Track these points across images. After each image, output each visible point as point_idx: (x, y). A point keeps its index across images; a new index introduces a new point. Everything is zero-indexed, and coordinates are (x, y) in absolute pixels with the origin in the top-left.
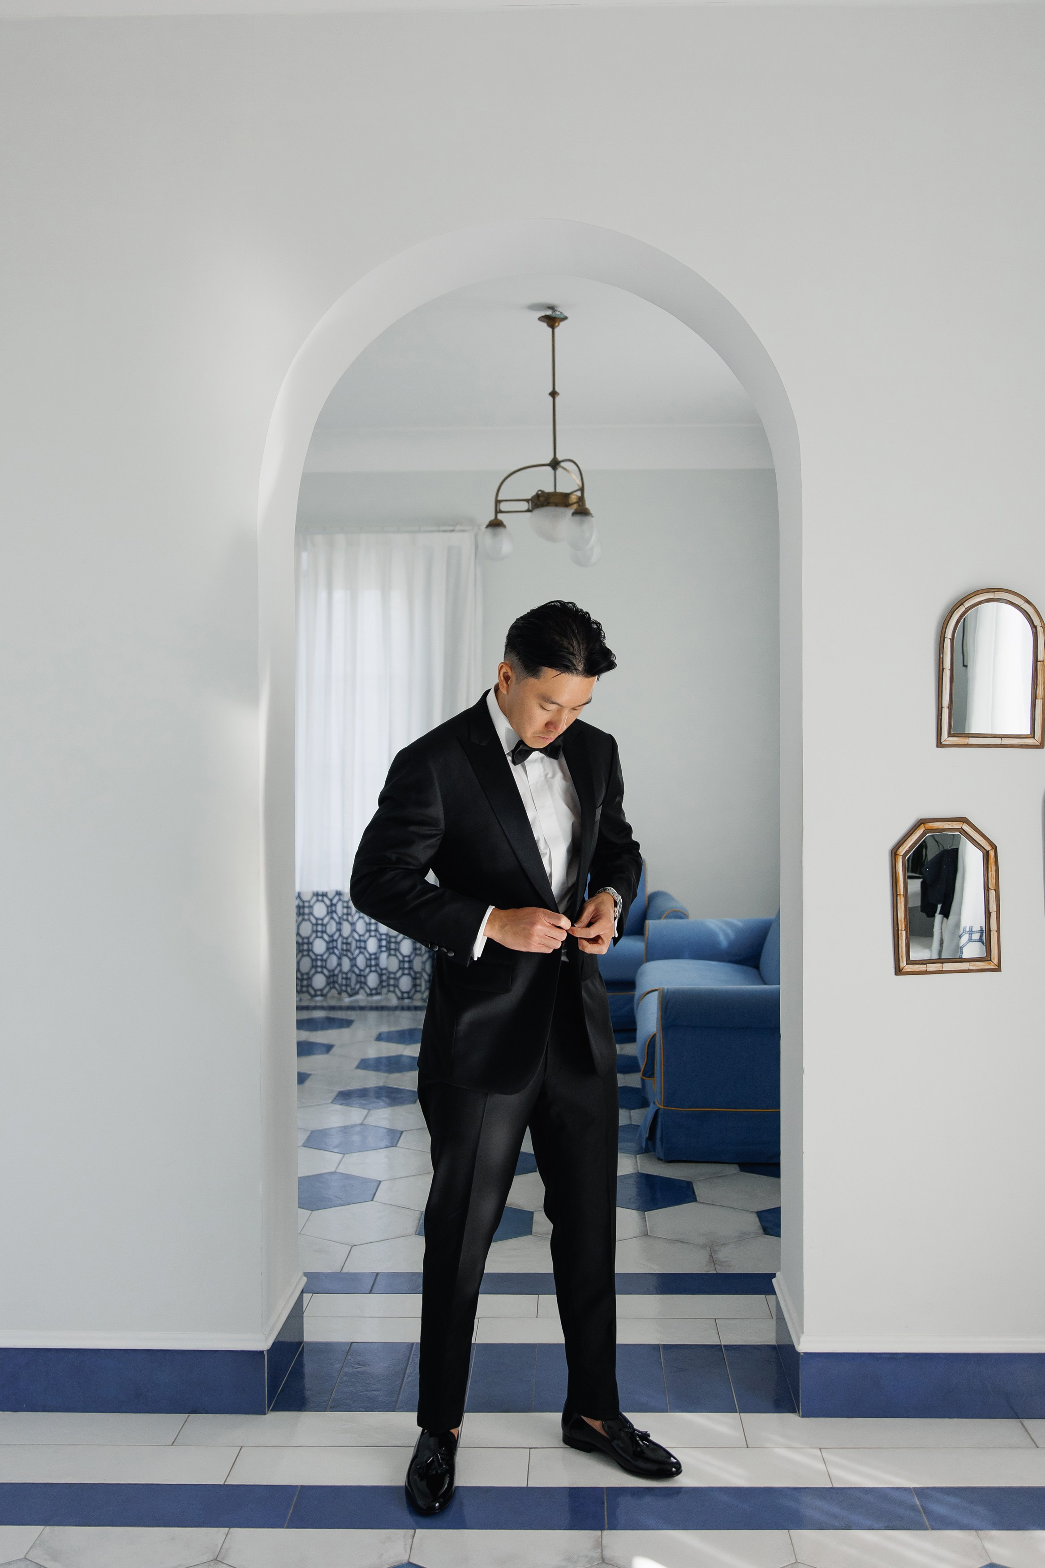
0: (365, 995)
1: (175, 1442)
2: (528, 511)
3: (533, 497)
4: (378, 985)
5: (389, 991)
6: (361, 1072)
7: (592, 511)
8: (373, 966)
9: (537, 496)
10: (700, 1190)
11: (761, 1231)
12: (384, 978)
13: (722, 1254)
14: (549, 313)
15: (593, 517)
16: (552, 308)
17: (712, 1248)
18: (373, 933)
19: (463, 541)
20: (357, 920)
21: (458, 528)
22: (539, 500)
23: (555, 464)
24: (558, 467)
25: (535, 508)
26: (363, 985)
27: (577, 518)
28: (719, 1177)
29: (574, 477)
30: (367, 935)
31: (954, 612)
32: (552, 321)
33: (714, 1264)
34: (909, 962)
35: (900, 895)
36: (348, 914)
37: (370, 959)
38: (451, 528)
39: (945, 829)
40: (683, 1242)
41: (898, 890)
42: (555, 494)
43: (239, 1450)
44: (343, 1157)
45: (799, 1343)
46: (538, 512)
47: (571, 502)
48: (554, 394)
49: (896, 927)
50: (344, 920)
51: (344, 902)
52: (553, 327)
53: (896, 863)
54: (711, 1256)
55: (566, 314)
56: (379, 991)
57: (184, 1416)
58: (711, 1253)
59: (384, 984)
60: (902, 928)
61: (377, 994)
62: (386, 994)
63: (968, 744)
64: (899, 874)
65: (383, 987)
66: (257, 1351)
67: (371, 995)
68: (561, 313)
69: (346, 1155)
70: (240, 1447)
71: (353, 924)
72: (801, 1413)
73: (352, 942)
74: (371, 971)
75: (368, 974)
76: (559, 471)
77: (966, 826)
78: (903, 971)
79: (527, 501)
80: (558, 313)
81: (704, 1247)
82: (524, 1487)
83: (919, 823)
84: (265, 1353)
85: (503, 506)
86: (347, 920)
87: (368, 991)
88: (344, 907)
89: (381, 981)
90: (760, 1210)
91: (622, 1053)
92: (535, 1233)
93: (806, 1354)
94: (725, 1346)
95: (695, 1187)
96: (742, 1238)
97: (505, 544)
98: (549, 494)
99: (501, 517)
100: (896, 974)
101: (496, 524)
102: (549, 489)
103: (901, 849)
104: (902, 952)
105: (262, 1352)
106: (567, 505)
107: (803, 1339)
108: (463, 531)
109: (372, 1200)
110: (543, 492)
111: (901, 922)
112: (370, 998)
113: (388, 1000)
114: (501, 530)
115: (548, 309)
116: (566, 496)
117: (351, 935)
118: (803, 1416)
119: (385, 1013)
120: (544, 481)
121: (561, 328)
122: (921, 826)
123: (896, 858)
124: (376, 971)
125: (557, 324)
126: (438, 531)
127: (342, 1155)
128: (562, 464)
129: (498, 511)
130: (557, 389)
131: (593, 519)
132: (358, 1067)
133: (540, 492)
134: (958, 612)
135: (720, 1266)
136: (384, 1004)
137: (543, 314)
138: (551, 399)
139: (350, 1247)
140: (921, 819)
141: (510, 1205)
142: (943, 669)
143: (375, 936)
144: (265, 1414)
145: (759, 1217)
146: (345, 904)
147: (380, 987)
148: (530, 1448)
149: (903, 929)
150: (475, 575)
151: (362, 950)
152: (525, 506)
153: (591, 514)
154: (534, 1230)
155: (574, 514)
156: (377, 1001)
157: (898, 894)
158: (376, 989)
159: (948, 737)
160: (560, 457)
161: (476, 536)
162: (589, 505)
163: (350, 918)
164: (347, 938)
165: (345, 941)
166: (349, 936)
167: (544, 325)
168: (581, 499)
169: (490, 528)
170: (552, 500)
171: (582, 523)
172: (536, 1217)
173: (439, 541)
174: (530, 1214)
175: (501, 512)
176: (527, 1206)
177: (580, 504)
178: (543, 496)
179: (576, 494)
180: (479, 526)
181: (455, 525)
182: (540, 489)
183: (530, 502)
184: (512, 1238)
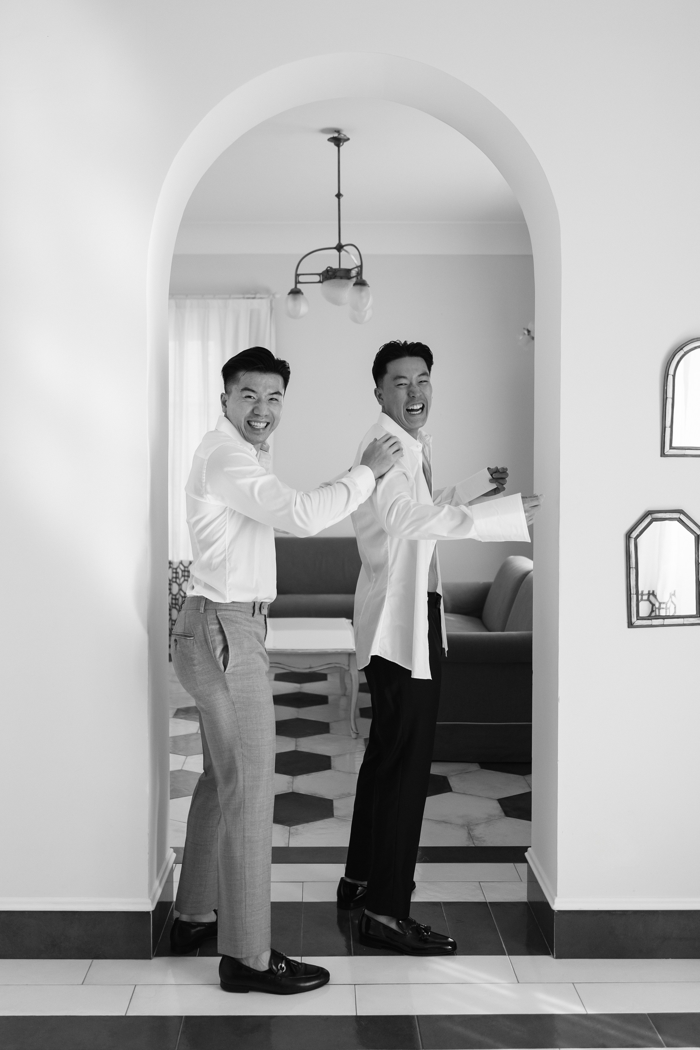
1: (84, 982)
2: (320, 282)
3: (324, 272)
7: (368, 282)
9: (327, 271)
10: (453, 782)
11: (503, 814)
13: (479, 831)
14: (336, 135)
15: (369, 287)
16: (338, 131)
17: (469, 827)
19: (262, 305)
20: (183, 582)
21: (258, 296)
22: (328, 274)
23: (339, 248)
24: (342, 250)
25: (325, 280)
27: (358, 288)
28: (467, 772)
29: (355, 257)
31: (675, 355)
32: (338, 141)
33: (473, 840)
34: (639, 618)
35: (632, 567)
36: (176, 578)
38: (253, 296)
39: (667, 518)
40: (446, 823)
41: (631, 564)
42: (339, 270)
43: (134, 987)
44: (187, 758)
45: (554, 903)
46: (326, 283)
47: (352, 276)
48: (339, 196)
49: (629, 591)
50: (173, 582)
51: (174, 569)
52: (338, 146)
53: (630, 544)
54: (469, 833)
55: (348, 136)
57: (89, 961)
58: (469, 831)
60: (634, 592)
63: (684, 455)
64: (631, 552)
66: (144, 912)
68: (345, 136)
69: (188, 757)
70: (134, 986)
71: (180, 585)
72: (555, 956)
73: (179, 597)
76: (343, 253)
77: (683, 516)
78: (634, 625)
79: (319, 274)
80: (342, 136)
81: (463, 826)
82: (354, 1016)
83: (648, 514)
84: (151, 913)
85: (301, 279)
86: (176, 582)
88: (173, 572)
90: (501, 798)
92: (336, 816)
93: (559, 911)
94: (490, 903)
95: (449, 781)
96: (489, 820)
97: (303, 307)
98: (335, 269)
99: (299, 286)
100: (629, 627)
101: (295, 292)
102: (336, 266)
103: (633, 533)
104: (633, 611)
105: (148, 912)
106: (349, 278)
107: (557, 900)
108: (261, 298)
110: (331, 268)
111: (633, 588)
114: (301, 296)
115: (336, 133)
116: (349, 271)
117: (178, 593)
118: (557, 958)
120: (331, 260)
121: (345, 147)
122: (649, 516)
123: (630, 540)
125: (341, 144)
126: (244, 298)
127: (185, 757)
128: (345, 248)
129: (297, 282)
130: (341, 192)
133: (329, 268)
134: (678, 355)
135: (477, 840)
137: (331, 136)
138: (337, 199)
140: (649, 511)
141: (315, 794)
142: (667, 398)
144: (151, 959)
145: (500, 803)
146: (174, 571)
148: (355, 985)
149: (634, 594)
150: (271, 332)
152: (317, 278)
153: (368, 285)
154: (335, 814)
155: (354, 285)
157: (631, 567)
159: (670, 449)
160: (343, 243)
161: (271, 302)
162: (365, 277)
163: (178, 581)
164: (175, 595)
165: (174, 597)
166: (177, 594)
167: (332, 145)
168: (360, 274)
169: (291, 295)
170: (338, 274)
171: (361, 291)
172: (336, 804)
173: (244, 305)
174: (331, 802)
175: (300, 283)
176: (327, 795)
177: (359, 277)
178: (331, 271)
179: (356, 269)
180: (274, 295)
181: (256, 294)
182: (329, 266)
183: (321, 276)
184: (319, 820)
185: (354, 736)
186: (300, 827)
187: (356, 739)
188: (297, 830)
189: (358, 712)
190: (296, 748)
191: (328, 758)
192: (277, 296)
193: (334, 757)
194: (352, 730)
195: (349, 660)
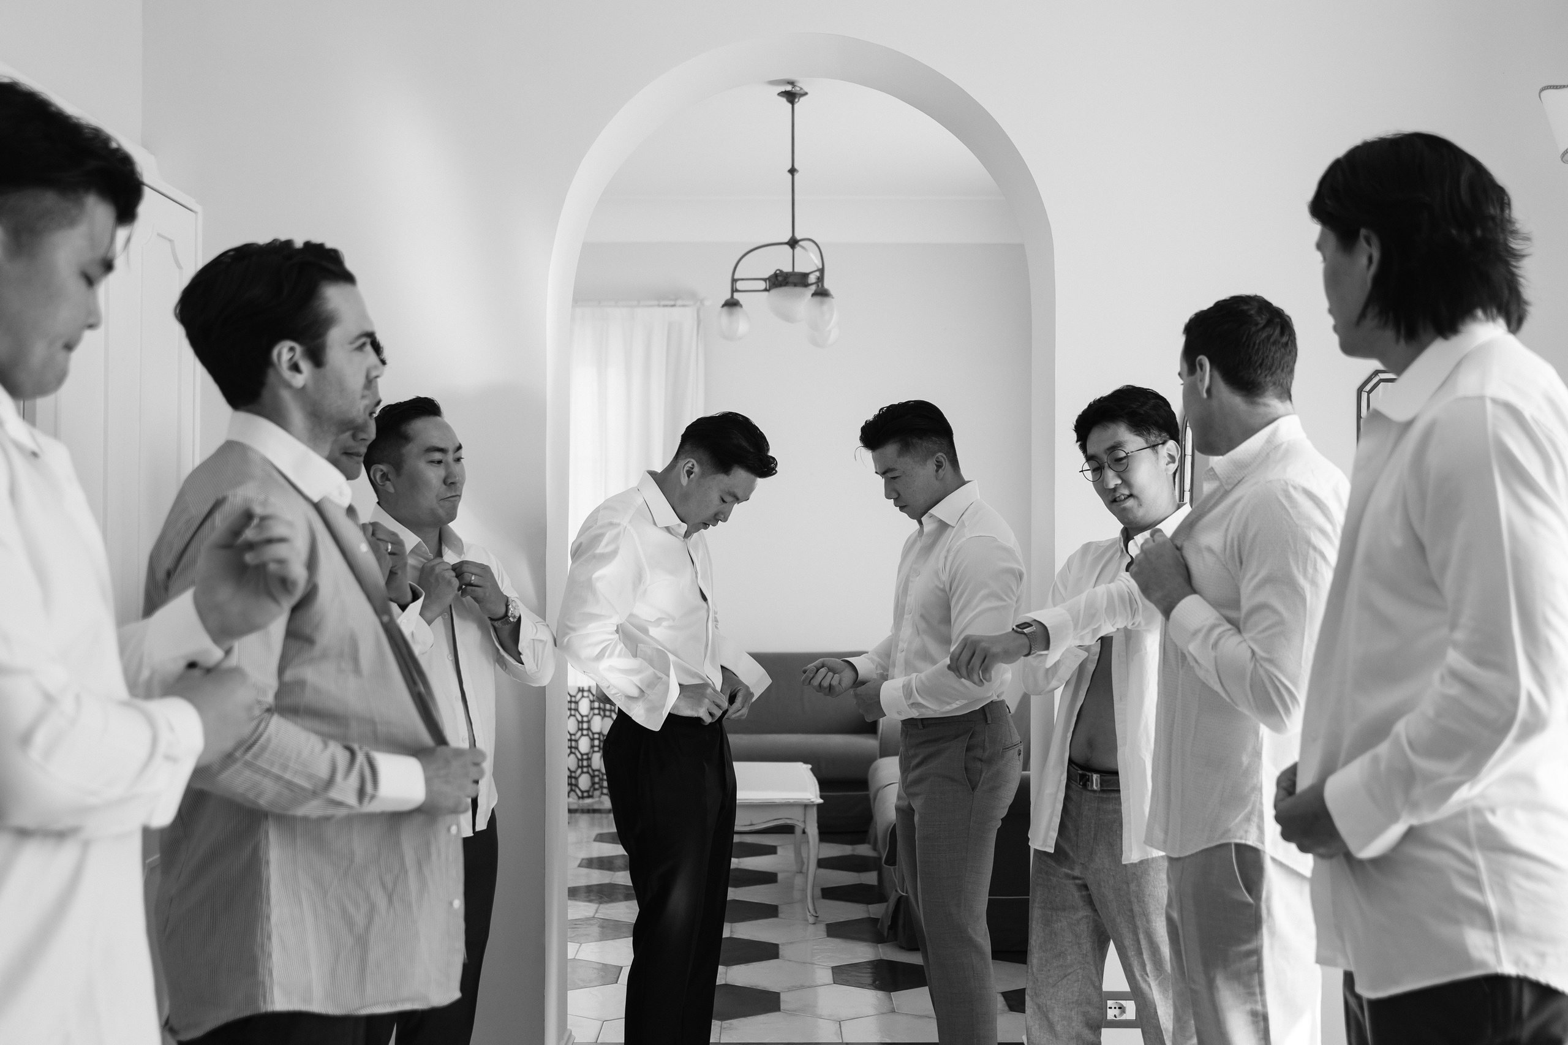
0: (576, 797)
2: (766, 290)
3: (771, 276)
4: (591, 787)
5: (602, 794)
6: (585, 871)
7: (832, 291)
8: (585, 767)
9: (776, 275)
11: (1007, 1008)
12: (597, 780)
14: (789, 88)
15: (833, 298)
16: (792, 83)
18: (585, 732)
19: (685, 316)
21: (679, 302)
22: (777, 280)
23: (793, 243)
24: (796, 246)
25: (774, 288)
26: (573, 788)
27: (818, 299)
29: (812, 256)
30: (579, 733)
32: (791, 97)
37: (582, 760)
38: (672, 303)
42: (793, 274)
44: (580, 946)
46: (774, 292)
47: (809, 282)
48: (792, 171)
52: (792, 102)
55: (806, 89)
56: (591, 794)
59: (597, 786)
61: (589, 797)
62: (600, 797)
65: (595, 789)
67: (583, 798)
68: (801, 89)
69: (582, 944)
74: (582, 772)
75: (580, 775)
76: (798, 250)
79: (765, 280)
80: (798, 89)
85: (740, 285)
87: (580, 794)
89: (593, 784)
90: (1005, 991)
91: (855, 853)
92: (784, 1010)
97: (741, 323)
98: (787, 274)
99: (737, 296)
101: (732, 304)
102: (787, 269)
106: (806, 285)
108: (684, 306)
109: (617, 983)
110: (781, 271)
112: (581, 801)
113: (601, 803)
114: (738, 309)
115: (788, 85)
116: (805, 276)
119: (597, 815)
120: (781, 261)
121: (800, 104)
124: (588, 772)
125: (796, 100)
126: (659, 306)
127: (578, 943)
128: (801, 243)
129: (734, 290)
130: (796, 166)
131: (833, 300)
132: (580, 866)
133: (778, 272)
136: (596, 807)
137: (782, 89)
138: (790, 176)
139: (601, 1023)
141: (755, 987)
143: (588, 735)
145: (1004, 997)
147: (592, 789)
150: (697, 355)
151: (573, 750)
152: (762, 285)
153: (832, 295)
154: (782, 1008)
155: (813, 295)
156: (589, 804)
158: (588, 791)
160: (798, 236)
161: (698, 311)
162: (827, 284)
167: (783, 101)
168: (821, 279)
169: (725, 308)
170: (791, 280)
171: (822, 303)
172: (783, 997)
173: (659, 316)
174: (777, 995)
175: (737, 291)
176: (773, 988)
177: (820, 284)
178: (781, 276)
179: (818, 274)
180: (702, 301)
181: (676, 300)
182: (777, 268)
183: (768, 281)
184: (761, 1014)
185: (811, 920)
186: (735, 1022)
187: (814, 924)
188: (731, 1024)
189: (818, 893)
190: (731, 935)
191: (776, 946)
192: (707, 303)
193: (783, 944)
194: (810, 912)
195: (805, 815)
